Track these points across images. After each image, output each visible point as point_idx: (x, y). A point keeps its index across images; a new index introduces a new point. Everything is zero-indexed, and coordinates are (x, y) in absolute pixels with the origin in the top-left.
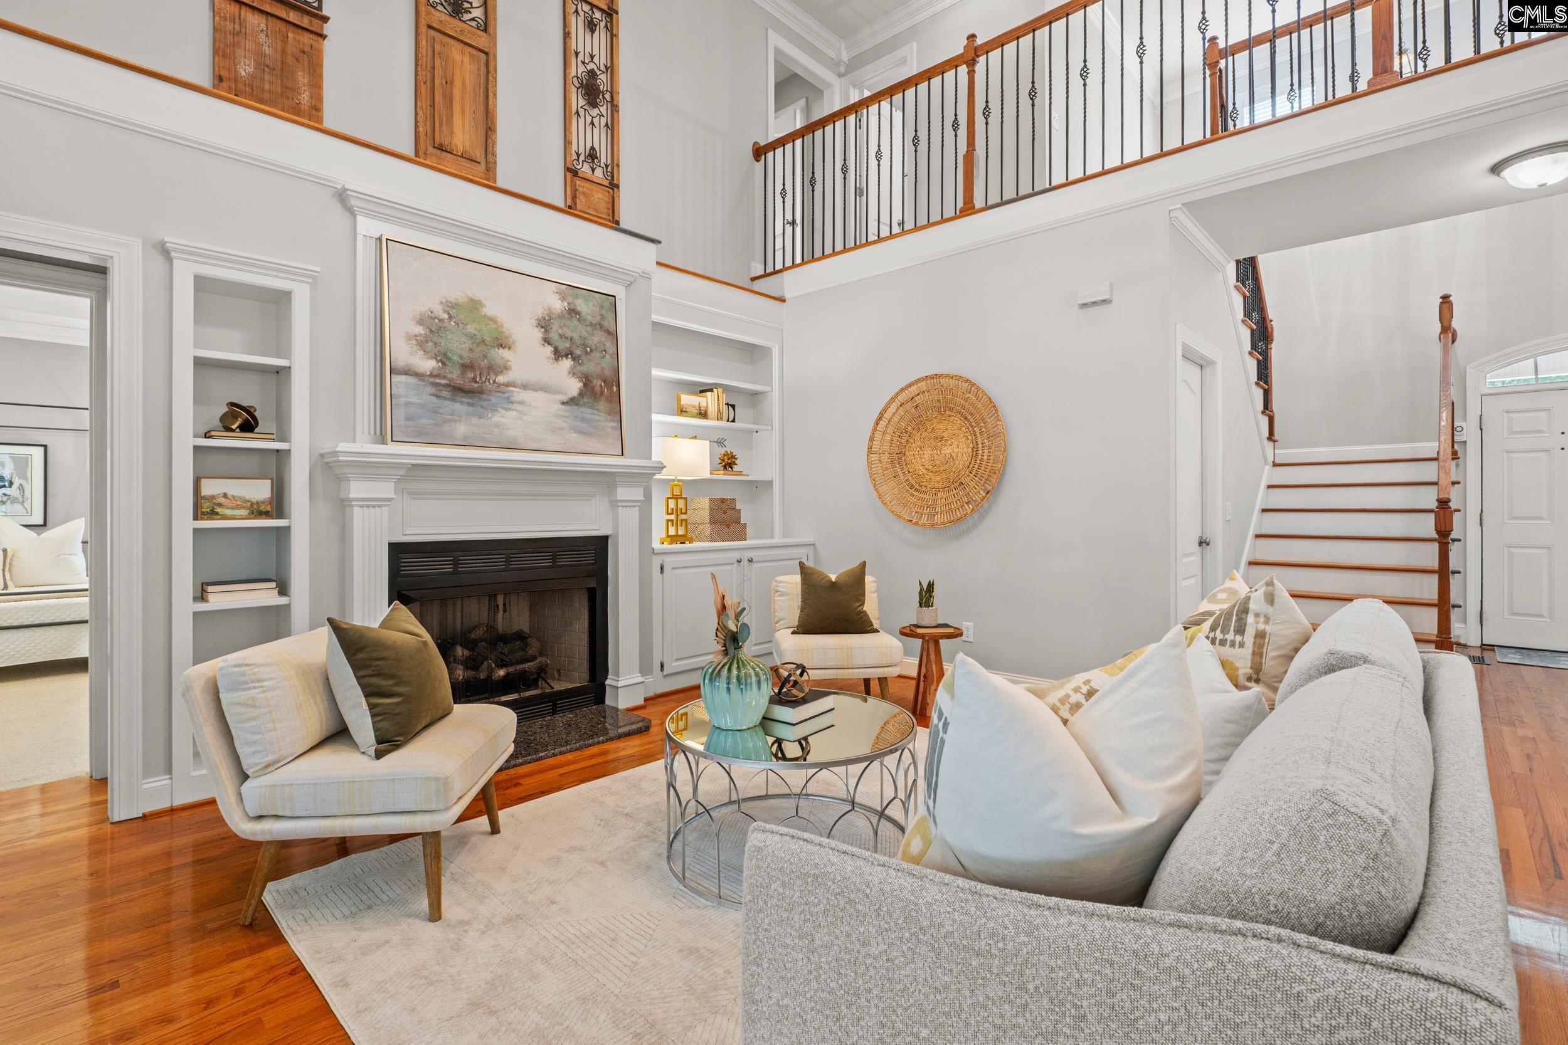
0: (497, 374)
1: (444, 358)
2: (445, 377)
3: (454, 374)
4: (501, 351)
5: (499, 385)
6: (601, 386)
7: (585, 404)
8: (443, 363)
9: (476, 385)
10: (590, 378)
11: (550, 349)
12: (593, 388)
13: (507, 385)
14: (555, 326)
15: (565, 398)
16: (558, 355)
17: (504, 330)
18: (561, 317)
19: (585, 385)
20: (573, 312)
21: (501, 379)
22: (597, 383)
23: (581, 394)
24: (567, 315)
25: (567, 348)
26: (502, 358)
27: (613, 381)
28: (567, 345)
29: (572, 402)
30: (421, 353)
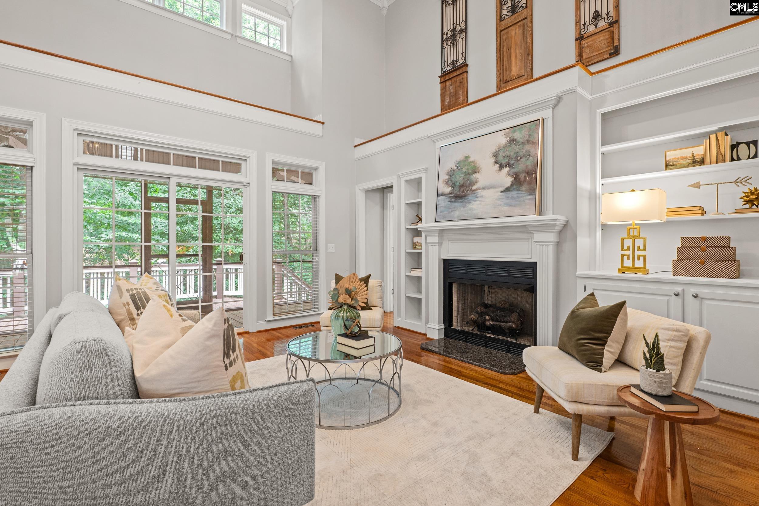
0: (472, 186)
1: (453, 185)
2: (453, 193)
3: (457, 191)
4: (475, 175)
5: (473, 191)
6: (525, 176)
7: (514, 190)
8: (453, 187)
9: (464, 193)
10: (518, 174)
11: (498, 165)
12: (519, 179)
13: (476, 190)
14: (502, 154)
15: (502, 189)
16: (501, 167)
17: (477, 165)
18: (505, 146)
19: (515, 179)
20: (512, 141)
21: (474, 188)
22: (522, 176)
23: (512, 184)
24: (508, 144)
25: (506, 162)
26: (475, 178)
27: (531, 172)
28: (507, 160)
29: (507, 190)
30: (446, 186)
